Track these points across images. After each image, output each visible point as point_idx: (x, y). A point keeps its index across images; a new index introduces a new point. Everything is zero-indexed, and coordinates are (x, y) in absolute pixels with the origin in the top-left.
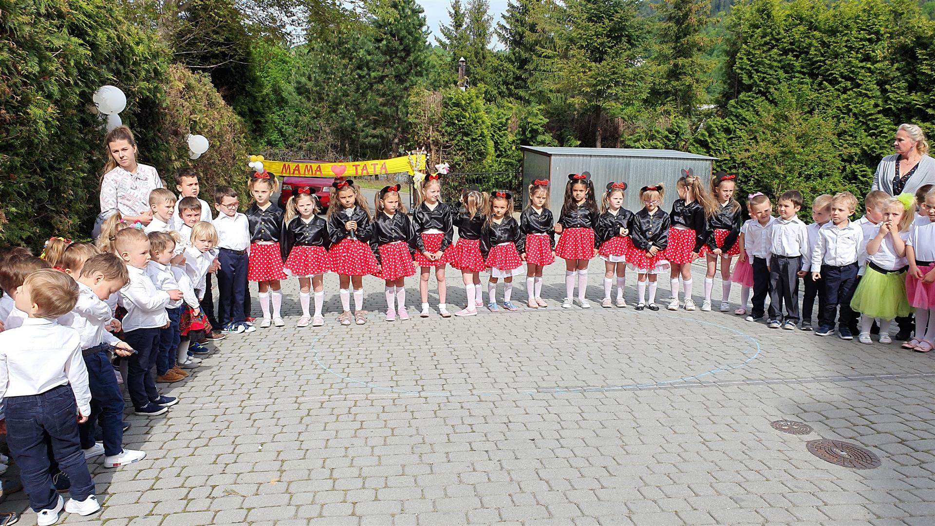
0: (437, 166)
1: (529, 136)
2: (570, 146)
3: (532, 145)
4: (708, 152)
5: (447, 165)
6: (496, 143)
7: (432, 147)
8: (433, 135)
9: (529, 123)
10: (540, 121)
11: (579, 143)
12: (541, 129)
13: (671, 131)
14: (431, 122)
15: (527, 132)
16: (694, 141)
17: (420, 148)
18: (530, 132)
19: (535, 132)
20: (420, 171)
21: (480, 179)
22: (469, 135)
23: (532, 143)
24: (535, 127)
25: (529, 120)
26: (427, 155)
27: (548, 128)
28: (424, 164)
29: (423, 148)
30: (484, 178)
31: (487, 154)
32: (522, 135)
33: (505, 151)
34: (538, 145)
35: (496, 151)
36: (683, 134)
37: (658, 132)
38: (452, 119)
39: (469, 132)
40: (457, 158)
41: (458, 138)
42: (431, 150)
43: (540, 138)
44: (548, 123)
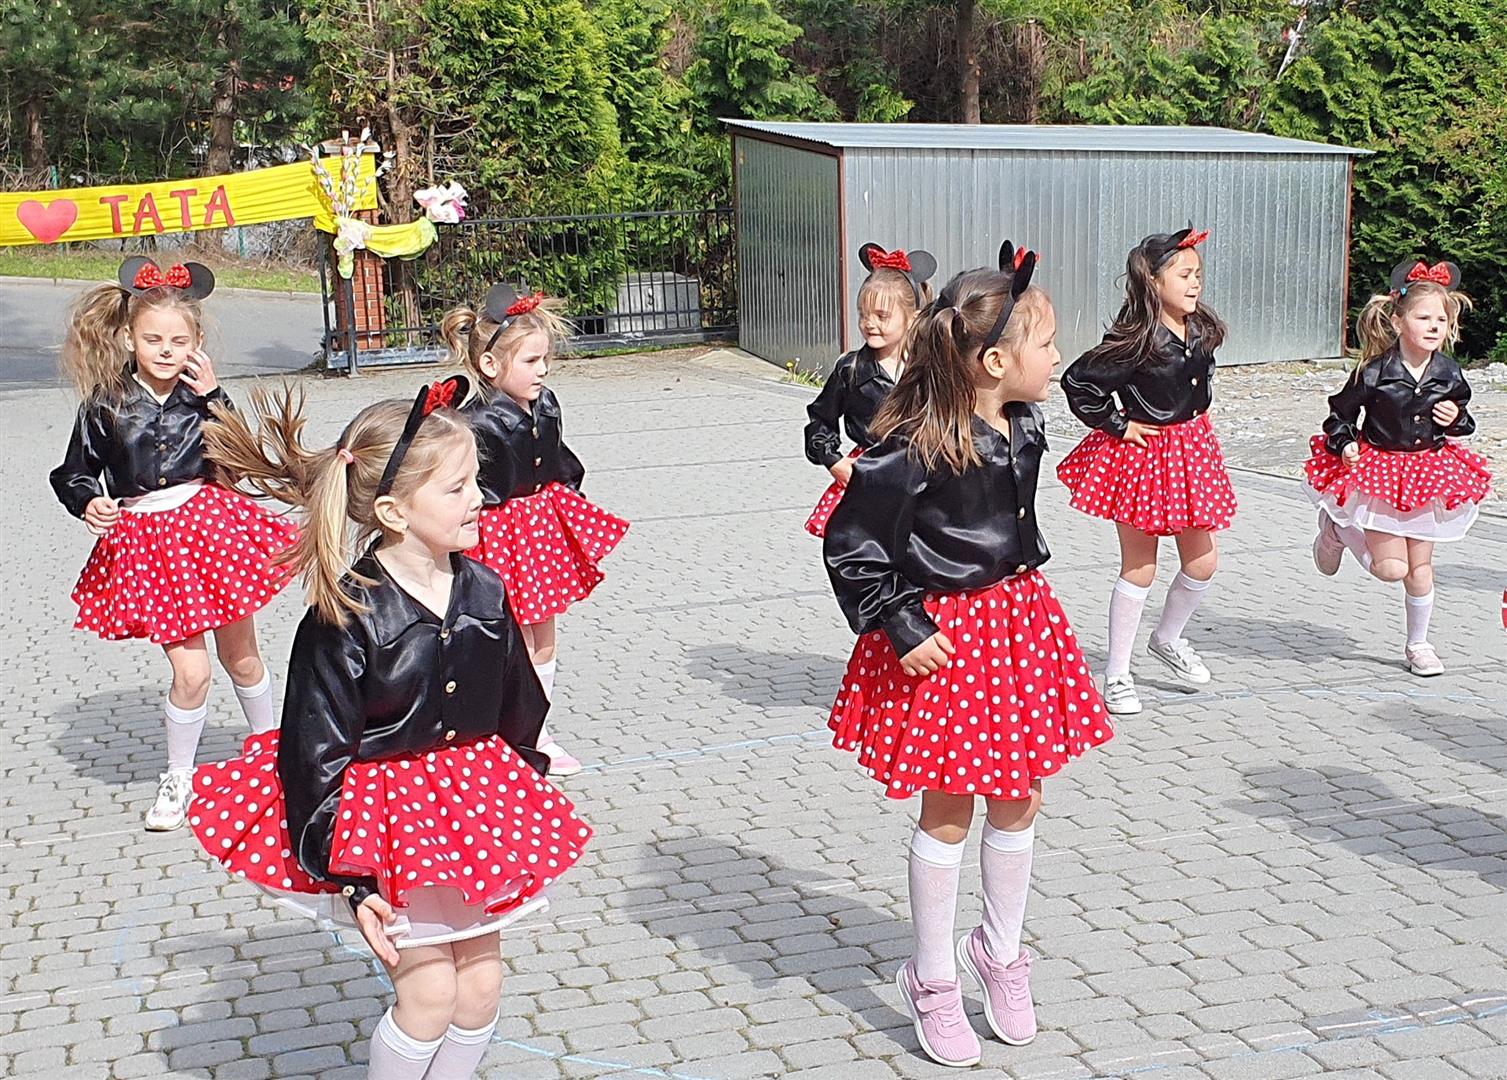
0: (420, 195)
1: (738, 83)
2: (879, 119)
3: (750, 117)
4: (1325, 132)
5: (457, 190)
6: (624, 109)
7: (396, 125)
8: (399, 84)
9: (736, 39)
10: (774, 34)
11: (907, 106)
12: (778, 62)
13: (1205, 65)
14: (387, 39)
15: (732, 73)
16: (1282, 96)
17: (356, 133)
18: (741, 70)
19: (756, 70)
20: (358, 215)
21: (582, 238)
22: (531, 82)
23: (749, 109)
24: (757, 54)
25: (735, 30)
26: (379, 158)
27: (799, 57)
28: (373, 189)
29: (366, 133)
30: (593, 232)
31: (597, 147)
32: (712, 81)
33: (658, 139)
34: (771, 115)
35: (623, 139)
36: (1241, 72)
37: (1163, 68)
38: (466, 26)
39: (533, 74)
40: (492, 166)
41: (492, 94)
42: (393, 138)
43: (776, 91)
44: (798, 39)
